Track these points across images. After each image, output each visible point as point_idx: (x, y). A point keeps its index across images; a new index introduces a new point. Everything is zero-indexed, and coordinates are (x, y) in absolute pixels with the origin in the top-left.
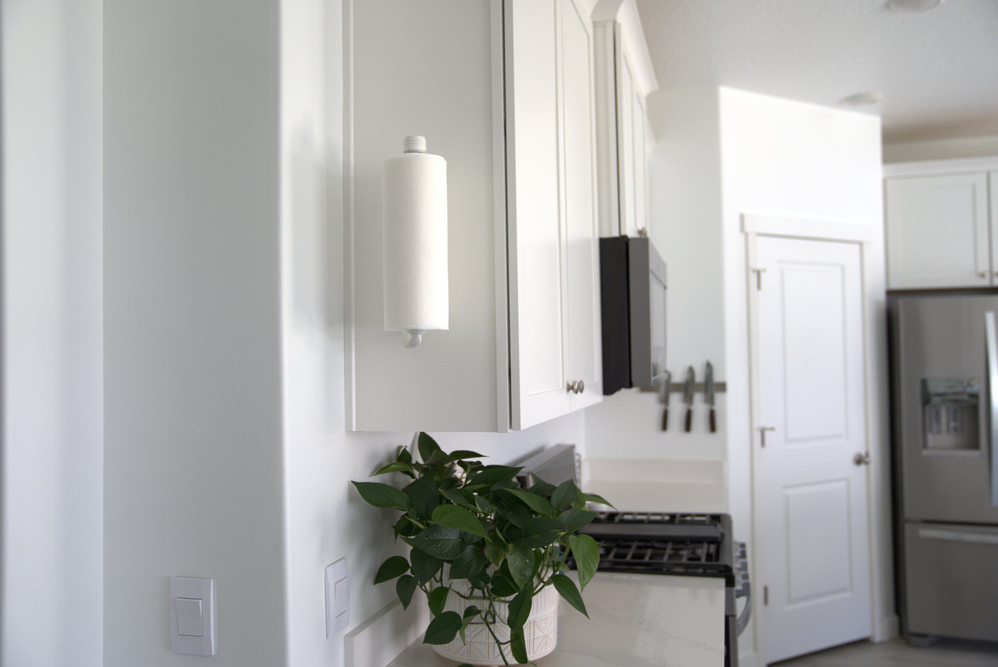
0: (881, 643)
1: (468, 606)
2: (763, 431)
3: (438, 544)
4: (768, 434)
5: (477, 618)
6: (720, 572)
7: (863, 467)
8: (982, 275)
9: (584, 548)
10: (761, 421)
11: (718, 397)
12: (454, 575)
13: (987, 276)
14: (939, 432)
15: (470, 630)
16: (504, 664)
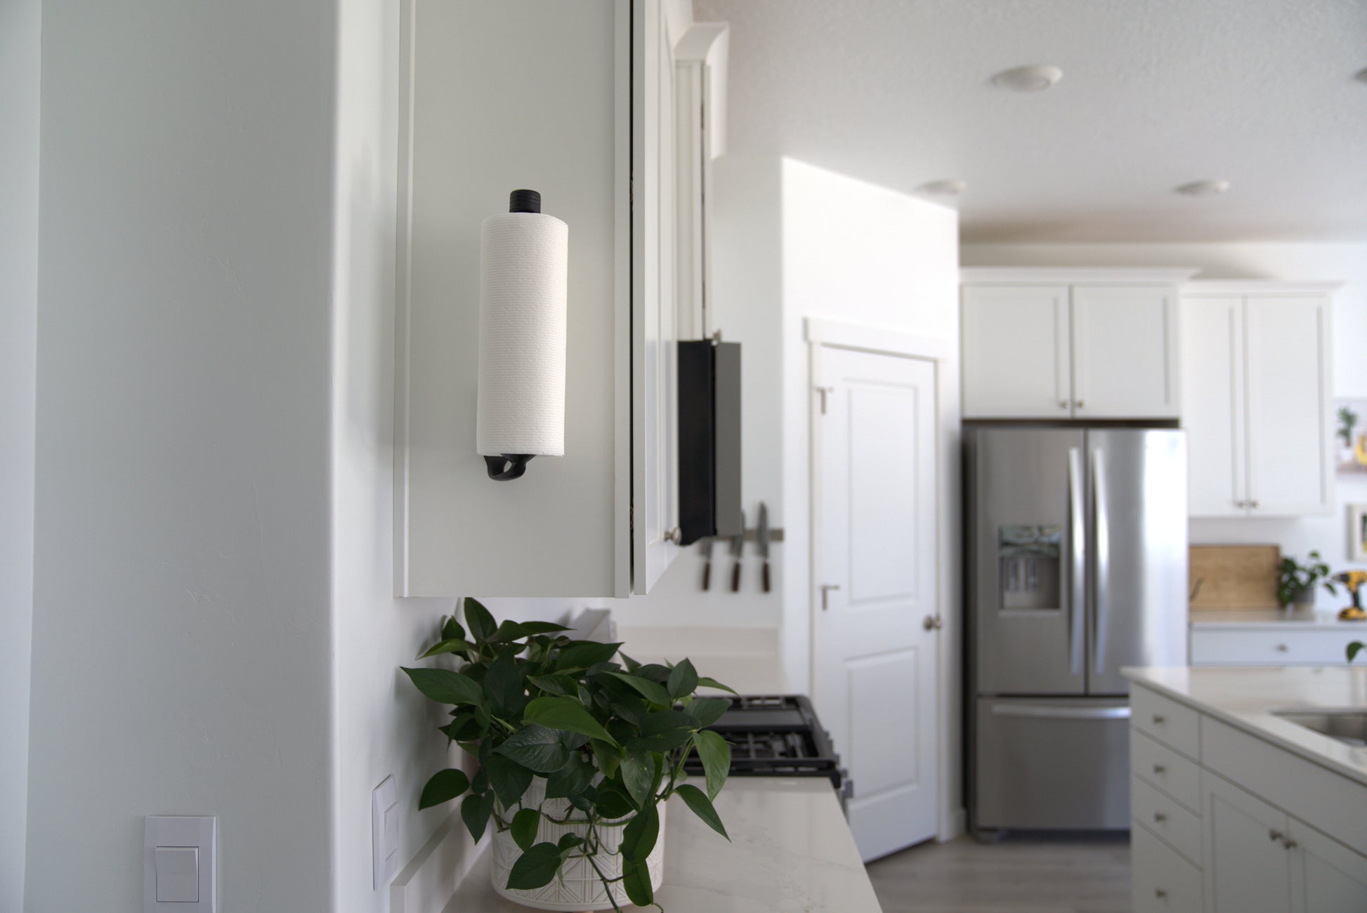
0: (948, 842)
1: (565, 833)
2: (825, 591)
3: (534, 752)
4: (831, 593)
5: (575, 851)
6: (820, 769)
7: (933, 632)
8: (1063, 405)
9: (708, 746)
10: (823, 578)
11: (774, 547)
12: (551, 793)
13: (1069, 407)
14: (1017, 589)
15: (567, 865)
16: (611, 906)
